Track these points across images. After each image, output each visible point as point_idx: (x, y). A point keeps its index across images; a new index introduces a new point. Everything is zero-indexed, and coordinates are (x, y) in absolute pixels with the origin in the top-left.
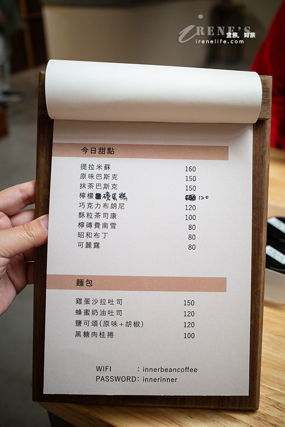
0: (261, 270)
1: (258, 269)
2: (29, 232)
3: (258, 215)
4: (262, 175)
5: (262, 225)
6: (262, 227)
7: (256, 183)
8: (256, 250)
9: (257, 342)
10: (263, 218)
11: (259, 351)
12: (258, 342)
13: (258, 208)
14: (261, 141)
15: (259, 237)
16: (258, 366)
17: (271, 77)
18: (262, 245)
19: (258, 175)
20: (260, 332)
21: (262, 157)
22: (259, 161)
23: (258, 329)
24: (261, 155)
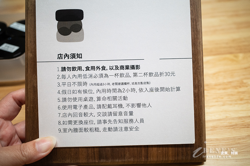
3: (195, 9)
8: (195, 36)
12: (202, 106)
20: (203, 98)
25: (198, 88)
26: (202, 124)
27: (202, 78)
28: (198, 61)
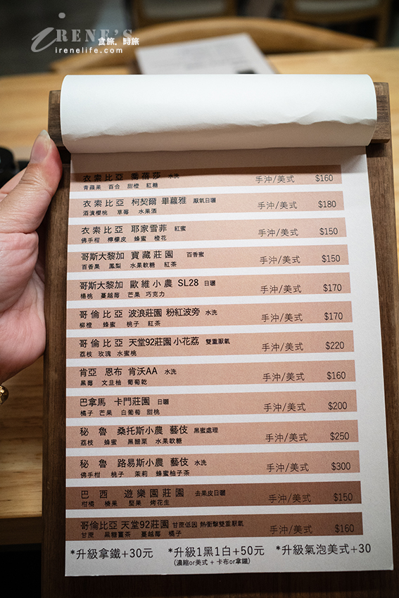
1: (392, 367)
4: (385, 224)
5: (392, 298)
6: (392, 301)
13: (384, 273)
14: (381, 173)
15: (389, 317)
18: (395, 329)
19: (380, 223)
21: (383, 196)
22: (379, 202)
24: (382, 194)
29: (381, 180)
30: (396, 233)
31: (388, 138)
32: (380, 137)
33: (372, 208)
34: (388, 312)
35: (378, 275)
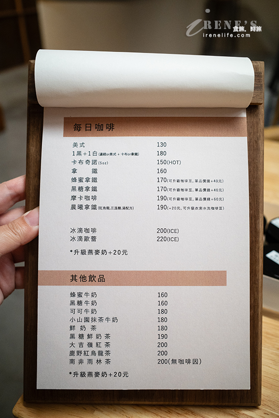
0: (259, 259)
1: (256, 257)
2: (14, 231)
3: (254, 201)
4: (256, 161)
6: (258, 214)
7: (251, 169)
9: (257, 334)
10: (259, 205)
11: (259, 344)
13: (254, 194)
14: (255, 126)
15: (256, 224)
16: (259, 359)
17: (263, 62)
18: (259, 233)
19: (253, 160)
20: (260, 323)
21: (256, 142)
22: (253, 146)
23: (258, 320)
25: (254, 309)
26: (257, 357)
27: (260, 295)
28: (255, 273)
29: (255, 131)
30: (263, 167)
31: (261, 102)
32: (255, 102)
33: (248, 150)
34: (255, 221)
35: (250, 195)
